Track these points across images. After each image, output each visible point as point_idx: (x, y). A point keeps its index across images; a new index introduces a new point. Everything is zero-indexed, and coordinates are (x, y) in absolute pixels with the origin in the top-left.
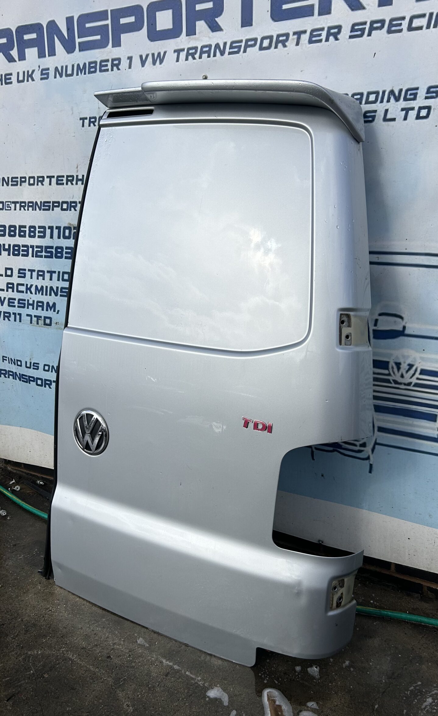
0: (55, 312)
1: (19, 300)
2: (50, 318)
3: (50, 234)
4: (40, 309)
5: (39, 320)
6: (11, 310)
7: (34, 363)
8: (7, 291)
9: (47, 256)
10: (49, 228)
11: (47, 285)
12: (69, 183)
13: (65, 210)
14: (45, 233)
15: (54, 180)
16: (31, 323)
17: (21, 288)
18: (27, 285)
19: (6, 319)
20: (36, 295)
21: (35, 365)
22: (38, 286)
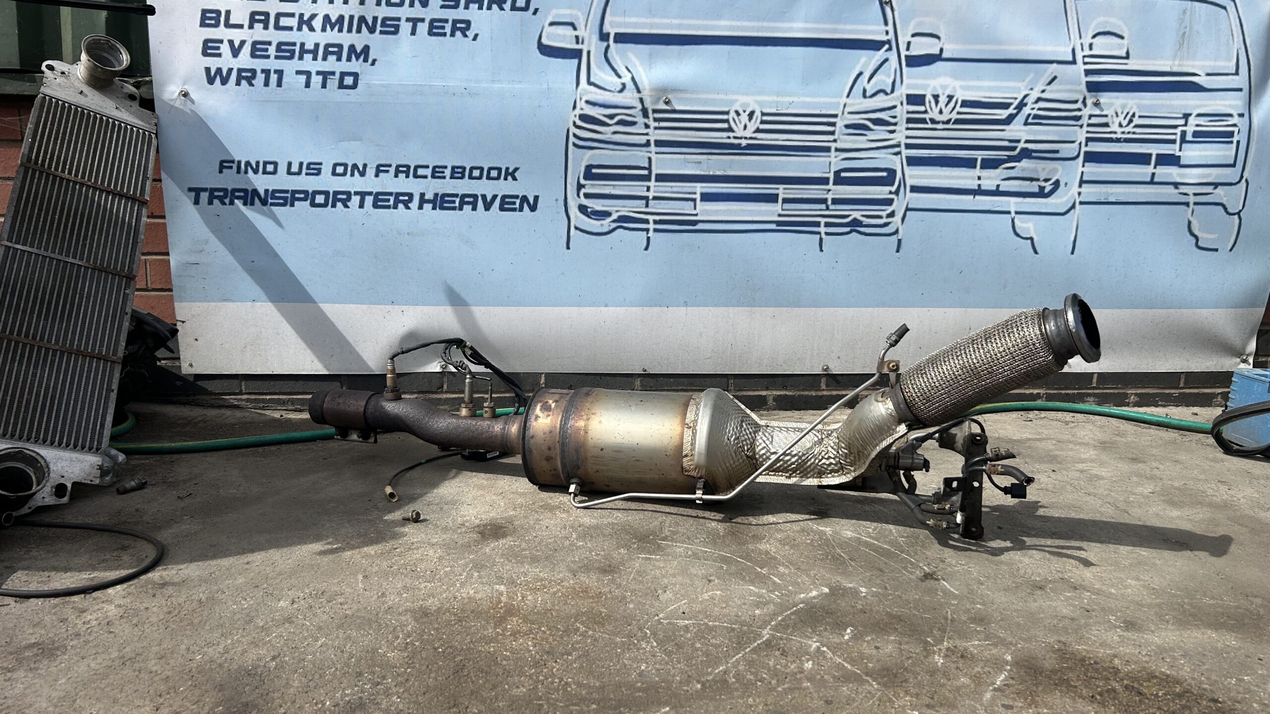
0: (367, 61)
1: (280, 44)
2: (356, 75)
4: (332, 58)
5: (328, 80)
6: (259, 64)
7: (309, 164)
8: (251, 27)
11: (351, 14)
16: (308, 85)
17: (284, 21)
18: (302, 15)
19: (244, 82)
20: (324, 34)
21: (312, 166)
22: (331, 16)
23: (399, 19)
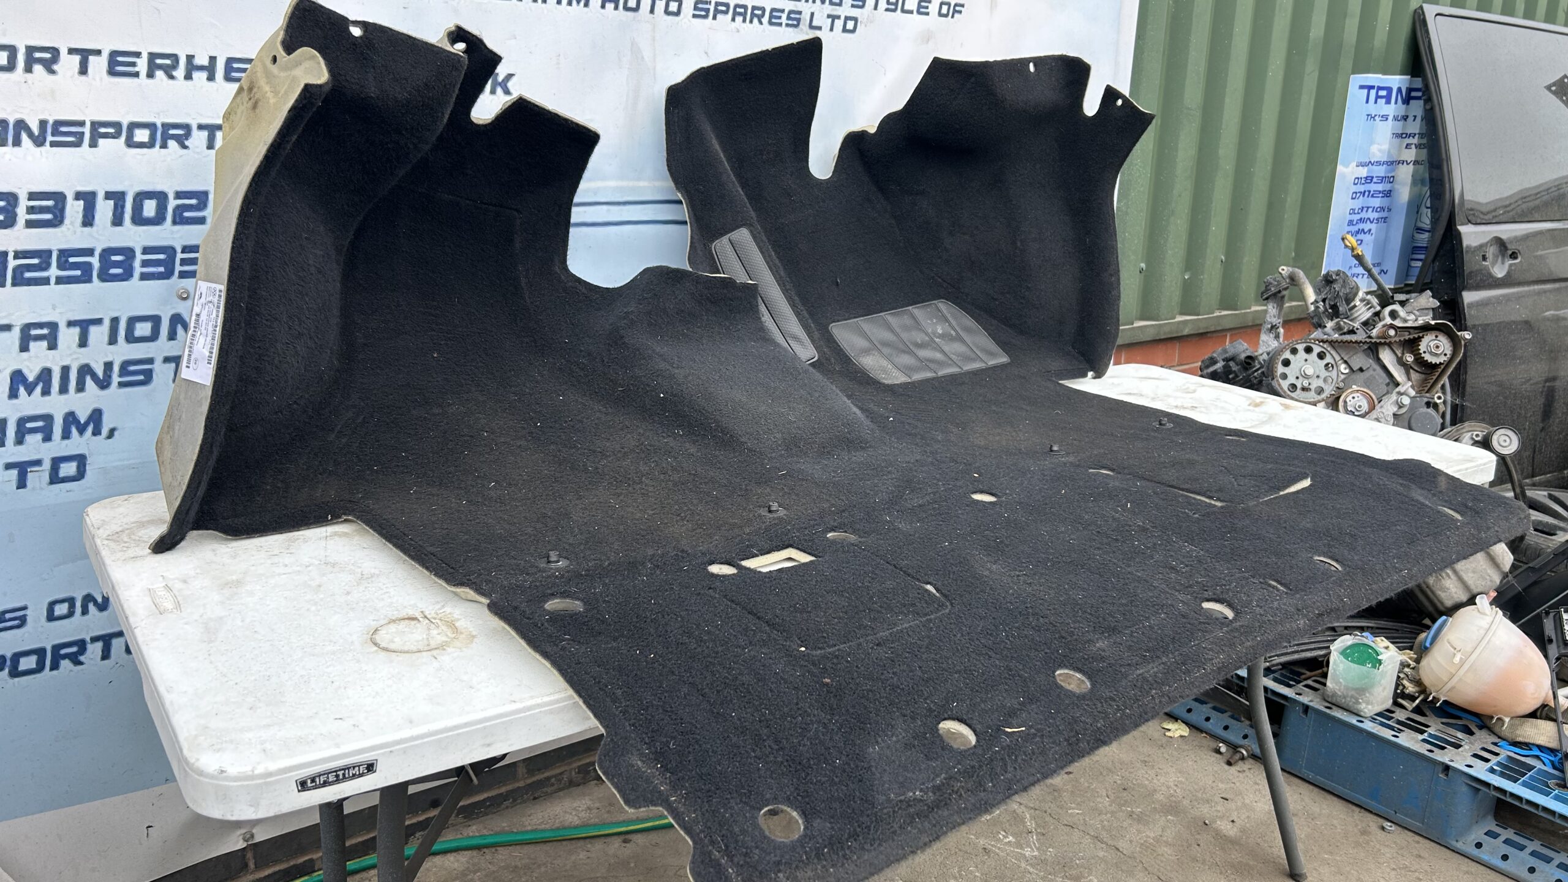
0: (100, 434)
2: (81, 460)
3: (81, 215)
4: (34, 439)
5: (29, 475)
7: (4, 613)
9: (69, 277)
10: (78, 196)
11: (65, 364)
12: (160, 74)
13: (141, 145)
14: (62, 210)
15: (98, 65)
20: (14, 401)
21: (8, 615)
22: (25, 371)
23: (151, 361)
